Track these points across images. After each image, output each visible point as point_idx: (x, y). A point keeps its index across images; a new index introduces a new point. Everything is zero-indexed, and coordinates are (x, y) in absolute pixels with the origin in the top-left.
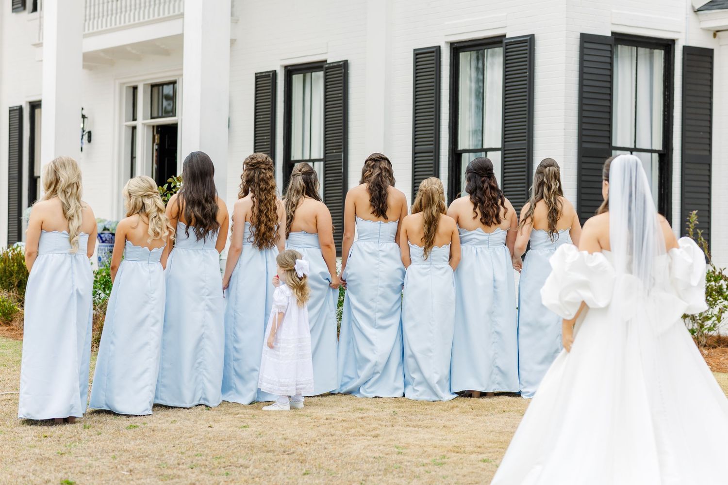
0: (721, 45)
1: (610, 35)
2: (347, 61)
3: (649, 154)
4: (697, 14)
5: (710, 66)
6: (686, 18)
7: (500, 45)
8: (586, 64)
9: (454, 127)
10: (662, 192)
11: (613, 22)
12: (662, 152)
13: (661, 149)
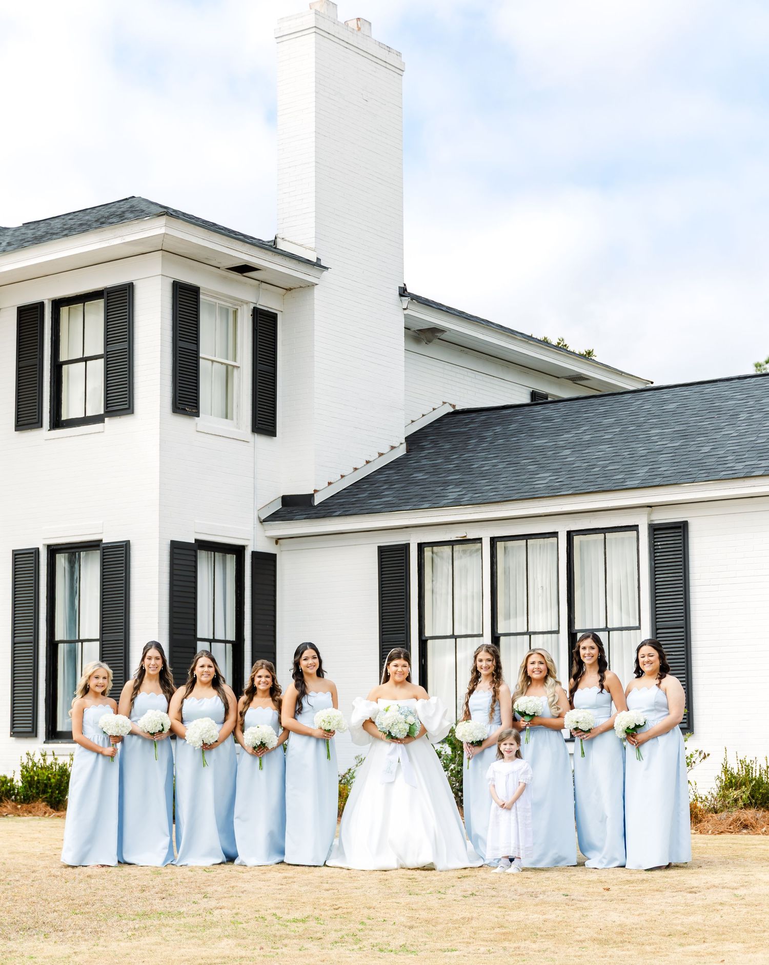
0: (282, 551)
1: (194, 542)
3: (223, 645)
4: (262, 524)
5: (273, 569)
6: (254, 528)
7: (98, 548)
8: (176, 567)
10: (236, 677)
11: (196, 531)
12: (235, 643)
13: (234, 640)
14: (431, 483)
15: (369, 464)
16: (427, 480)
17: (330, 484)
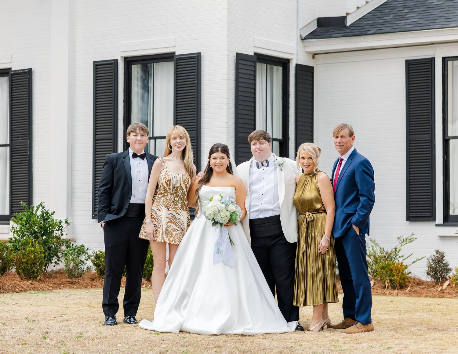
1: (253, 54)
2: (31, 69)
4: (303, 42)
5: (311, 79)
6: (297, 44)
7: (171, 59)
8: (240, 75)
9: (128, 121)
11: (255, 46)
12: (282, 141)
13: (281, 138)
14: (449, 7)
16: (443, 5)
17: (357, 8)
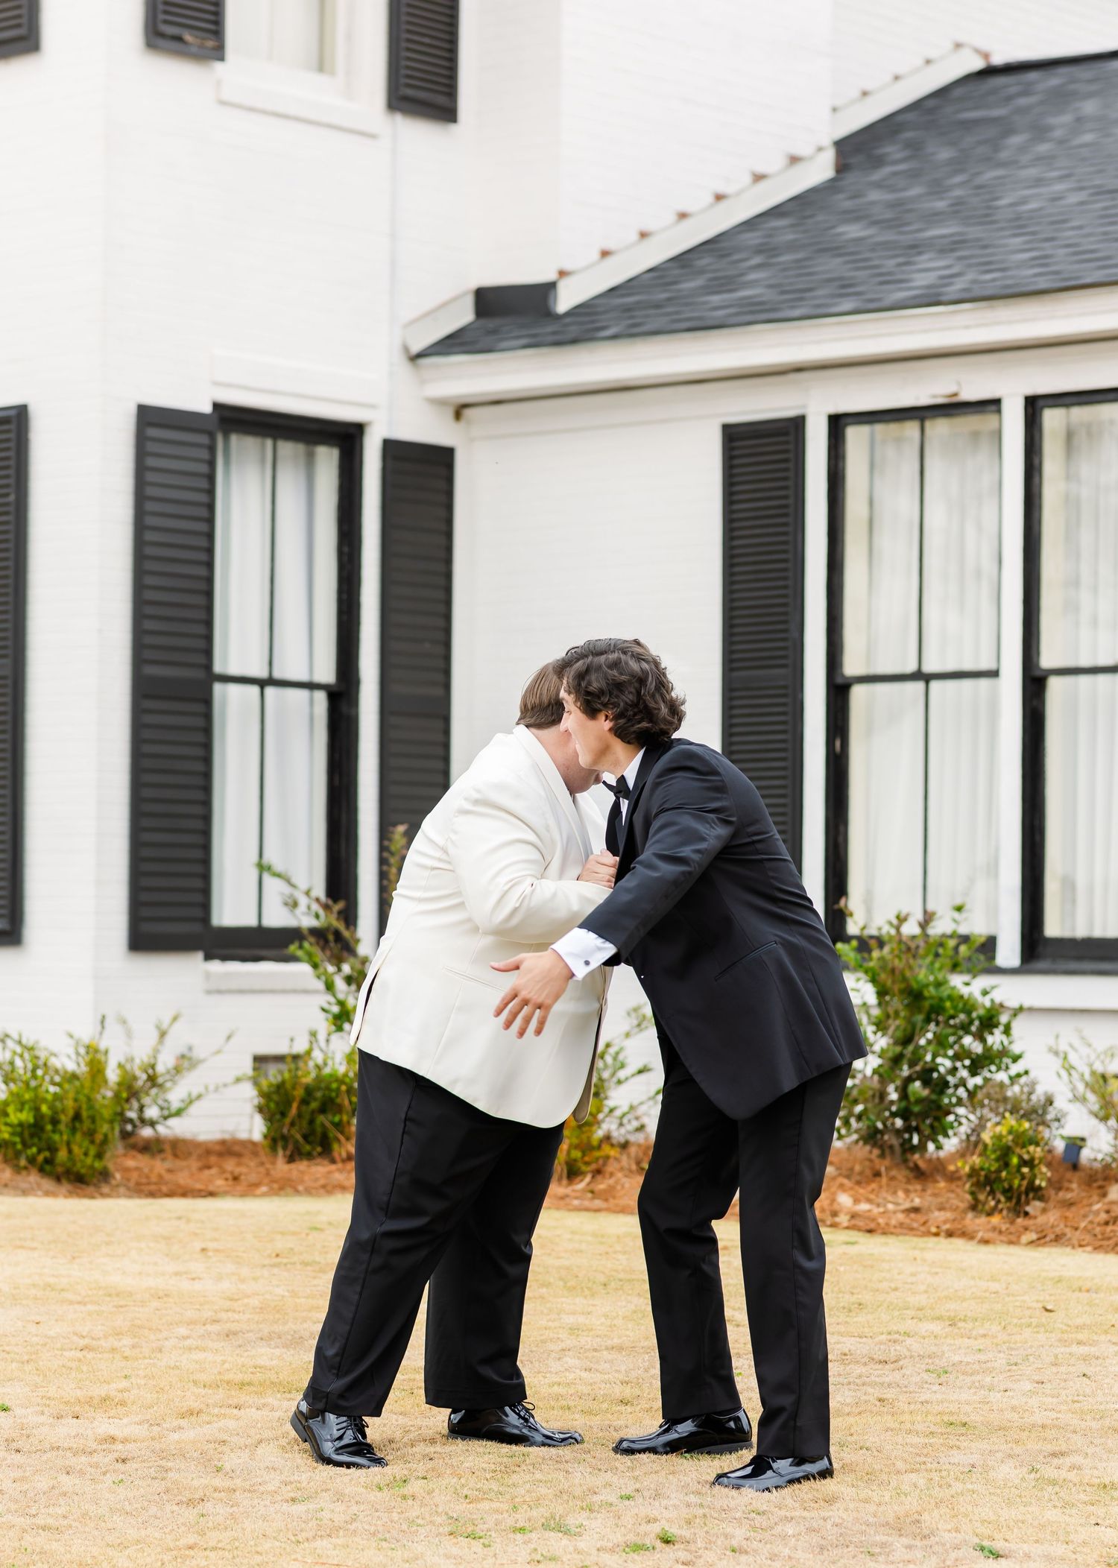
0: (470, 439)
1: (207, 409)
3: (304, 694)
4: (415, 365)
6: (391, 375)
8: (152, 477)
11: (216, 380)
12: (335, 689)
13: (333, 681)
15: (723, 205)
17: (605, 254)
